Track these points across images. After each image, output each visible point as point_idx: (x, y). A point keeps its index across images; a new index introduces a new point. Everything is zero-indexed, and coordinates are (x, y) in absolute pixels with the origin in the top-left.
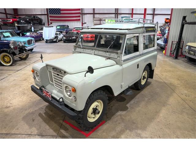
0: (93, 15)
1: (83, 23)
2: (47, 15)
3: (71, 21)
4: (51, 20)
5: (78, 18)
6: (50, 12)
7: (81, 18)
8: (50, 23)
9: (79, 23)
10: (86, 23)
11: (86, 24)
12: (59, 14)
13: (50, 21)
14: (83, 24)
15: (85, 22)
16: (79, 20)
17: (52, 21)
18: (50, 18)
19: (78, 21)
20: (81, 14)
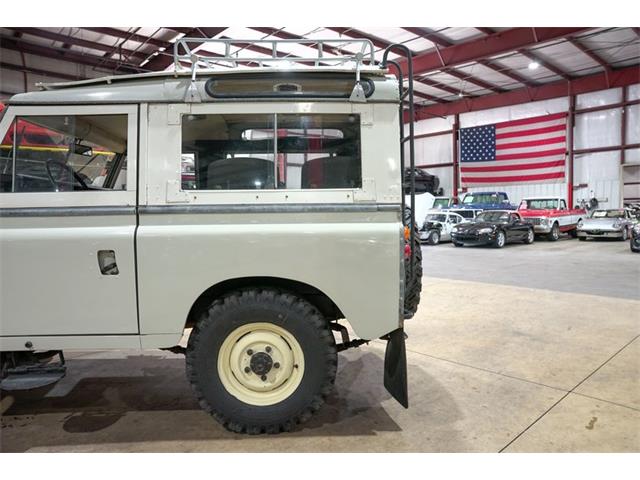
0: (618, 152)
1: (576, 184)
2: (455, 165)
3: (529, 182)
4: (464, 180)
5: (557, 169)
6: (462, 155)
7: (566, 169)
8: (460, 190)
9: (557, 185)
10: (586, 186)
11: (586, 189)
12: (490, 159)
13: (461, 184)
14: (571, 189)
15: (585, 182)
16: (561, 175)
17: (468, 184)
18: (461, 175)
19: (555, 180)
20: (567, 154)
